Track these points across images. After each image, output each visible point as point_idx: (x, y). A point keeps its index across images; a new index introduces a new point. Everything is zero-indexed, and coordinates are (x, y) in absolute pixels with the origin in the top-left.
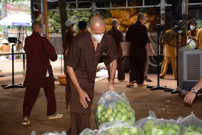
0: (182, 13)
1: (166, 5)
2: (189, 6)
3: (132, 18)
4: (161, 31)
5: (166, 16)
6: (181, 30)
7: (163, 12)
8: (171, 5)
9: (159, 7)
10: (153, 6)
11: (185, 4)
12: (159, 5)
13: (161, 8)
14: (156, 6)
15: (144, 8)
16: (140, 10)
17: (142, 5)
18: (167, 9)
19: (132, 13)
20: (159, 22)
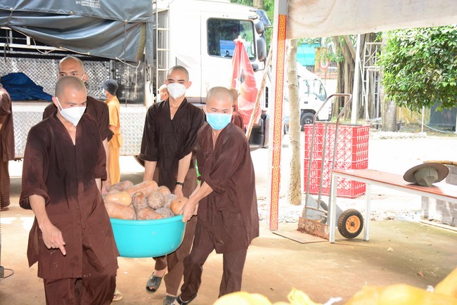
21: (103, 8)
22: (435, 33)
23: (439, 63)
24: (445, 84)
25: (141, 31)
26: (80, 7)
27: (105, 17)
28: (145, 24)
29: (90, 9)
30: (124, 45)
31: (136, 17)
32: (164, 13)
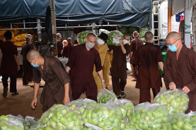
0: (53, 34)
1: (42, 28)
2: (57, 28)
3: (16, 37)
4: (39, 46)
5: (42, 35)
6: (52, 45)
7: (39, 32)
8: (45, 28)
9: (37, 29)
10: (32, 28)
11: (54, 27)
12: (36, 28)
13: (38, 30)
14: (34, 28)
15: (25, 30)
16: (22, 31)
17: (24, 28)
18: (42, 31)
19: (16, 33)
20: (38, 40)
21: (133, 9)
25: (147, 16)
26: (125, 10)
27: (133, 12)
28: (148, 13)
29: (128, 10)
31: (145, 11)
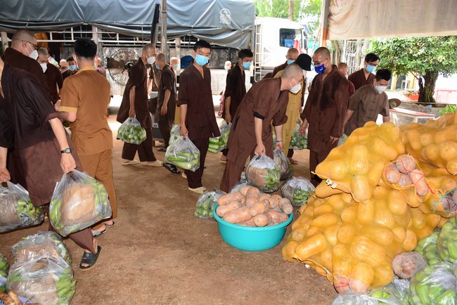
21: (232, 24)
22: (395, 40)
23: (396, 54)
24: (399, 64)
25: (248, 36)
26: (222, 24)
27: (233, 28)
28: (251, 31)
29: (226, 25)
30: (241, 41)
31: (247, 28)
32: (259, 26)
